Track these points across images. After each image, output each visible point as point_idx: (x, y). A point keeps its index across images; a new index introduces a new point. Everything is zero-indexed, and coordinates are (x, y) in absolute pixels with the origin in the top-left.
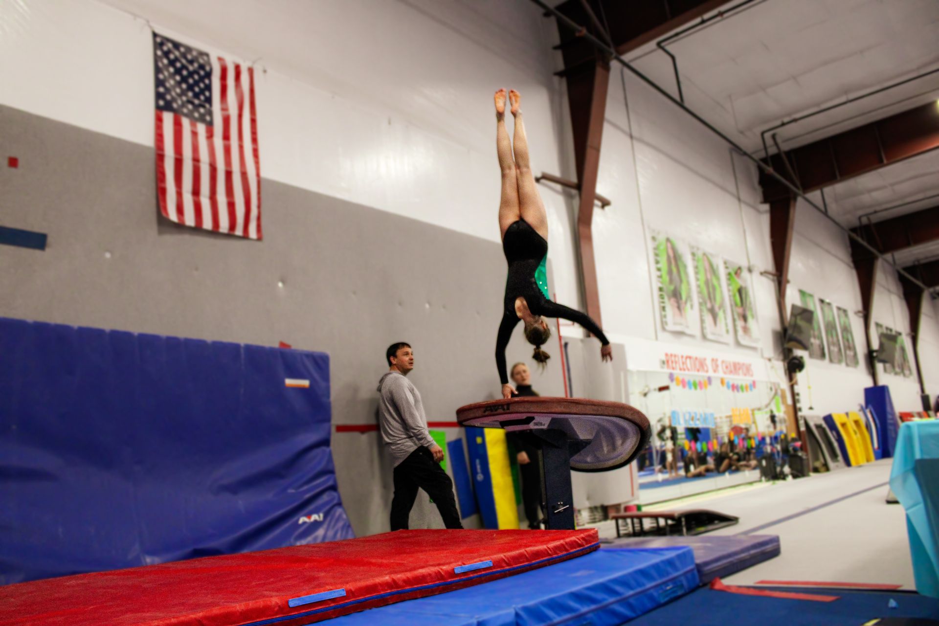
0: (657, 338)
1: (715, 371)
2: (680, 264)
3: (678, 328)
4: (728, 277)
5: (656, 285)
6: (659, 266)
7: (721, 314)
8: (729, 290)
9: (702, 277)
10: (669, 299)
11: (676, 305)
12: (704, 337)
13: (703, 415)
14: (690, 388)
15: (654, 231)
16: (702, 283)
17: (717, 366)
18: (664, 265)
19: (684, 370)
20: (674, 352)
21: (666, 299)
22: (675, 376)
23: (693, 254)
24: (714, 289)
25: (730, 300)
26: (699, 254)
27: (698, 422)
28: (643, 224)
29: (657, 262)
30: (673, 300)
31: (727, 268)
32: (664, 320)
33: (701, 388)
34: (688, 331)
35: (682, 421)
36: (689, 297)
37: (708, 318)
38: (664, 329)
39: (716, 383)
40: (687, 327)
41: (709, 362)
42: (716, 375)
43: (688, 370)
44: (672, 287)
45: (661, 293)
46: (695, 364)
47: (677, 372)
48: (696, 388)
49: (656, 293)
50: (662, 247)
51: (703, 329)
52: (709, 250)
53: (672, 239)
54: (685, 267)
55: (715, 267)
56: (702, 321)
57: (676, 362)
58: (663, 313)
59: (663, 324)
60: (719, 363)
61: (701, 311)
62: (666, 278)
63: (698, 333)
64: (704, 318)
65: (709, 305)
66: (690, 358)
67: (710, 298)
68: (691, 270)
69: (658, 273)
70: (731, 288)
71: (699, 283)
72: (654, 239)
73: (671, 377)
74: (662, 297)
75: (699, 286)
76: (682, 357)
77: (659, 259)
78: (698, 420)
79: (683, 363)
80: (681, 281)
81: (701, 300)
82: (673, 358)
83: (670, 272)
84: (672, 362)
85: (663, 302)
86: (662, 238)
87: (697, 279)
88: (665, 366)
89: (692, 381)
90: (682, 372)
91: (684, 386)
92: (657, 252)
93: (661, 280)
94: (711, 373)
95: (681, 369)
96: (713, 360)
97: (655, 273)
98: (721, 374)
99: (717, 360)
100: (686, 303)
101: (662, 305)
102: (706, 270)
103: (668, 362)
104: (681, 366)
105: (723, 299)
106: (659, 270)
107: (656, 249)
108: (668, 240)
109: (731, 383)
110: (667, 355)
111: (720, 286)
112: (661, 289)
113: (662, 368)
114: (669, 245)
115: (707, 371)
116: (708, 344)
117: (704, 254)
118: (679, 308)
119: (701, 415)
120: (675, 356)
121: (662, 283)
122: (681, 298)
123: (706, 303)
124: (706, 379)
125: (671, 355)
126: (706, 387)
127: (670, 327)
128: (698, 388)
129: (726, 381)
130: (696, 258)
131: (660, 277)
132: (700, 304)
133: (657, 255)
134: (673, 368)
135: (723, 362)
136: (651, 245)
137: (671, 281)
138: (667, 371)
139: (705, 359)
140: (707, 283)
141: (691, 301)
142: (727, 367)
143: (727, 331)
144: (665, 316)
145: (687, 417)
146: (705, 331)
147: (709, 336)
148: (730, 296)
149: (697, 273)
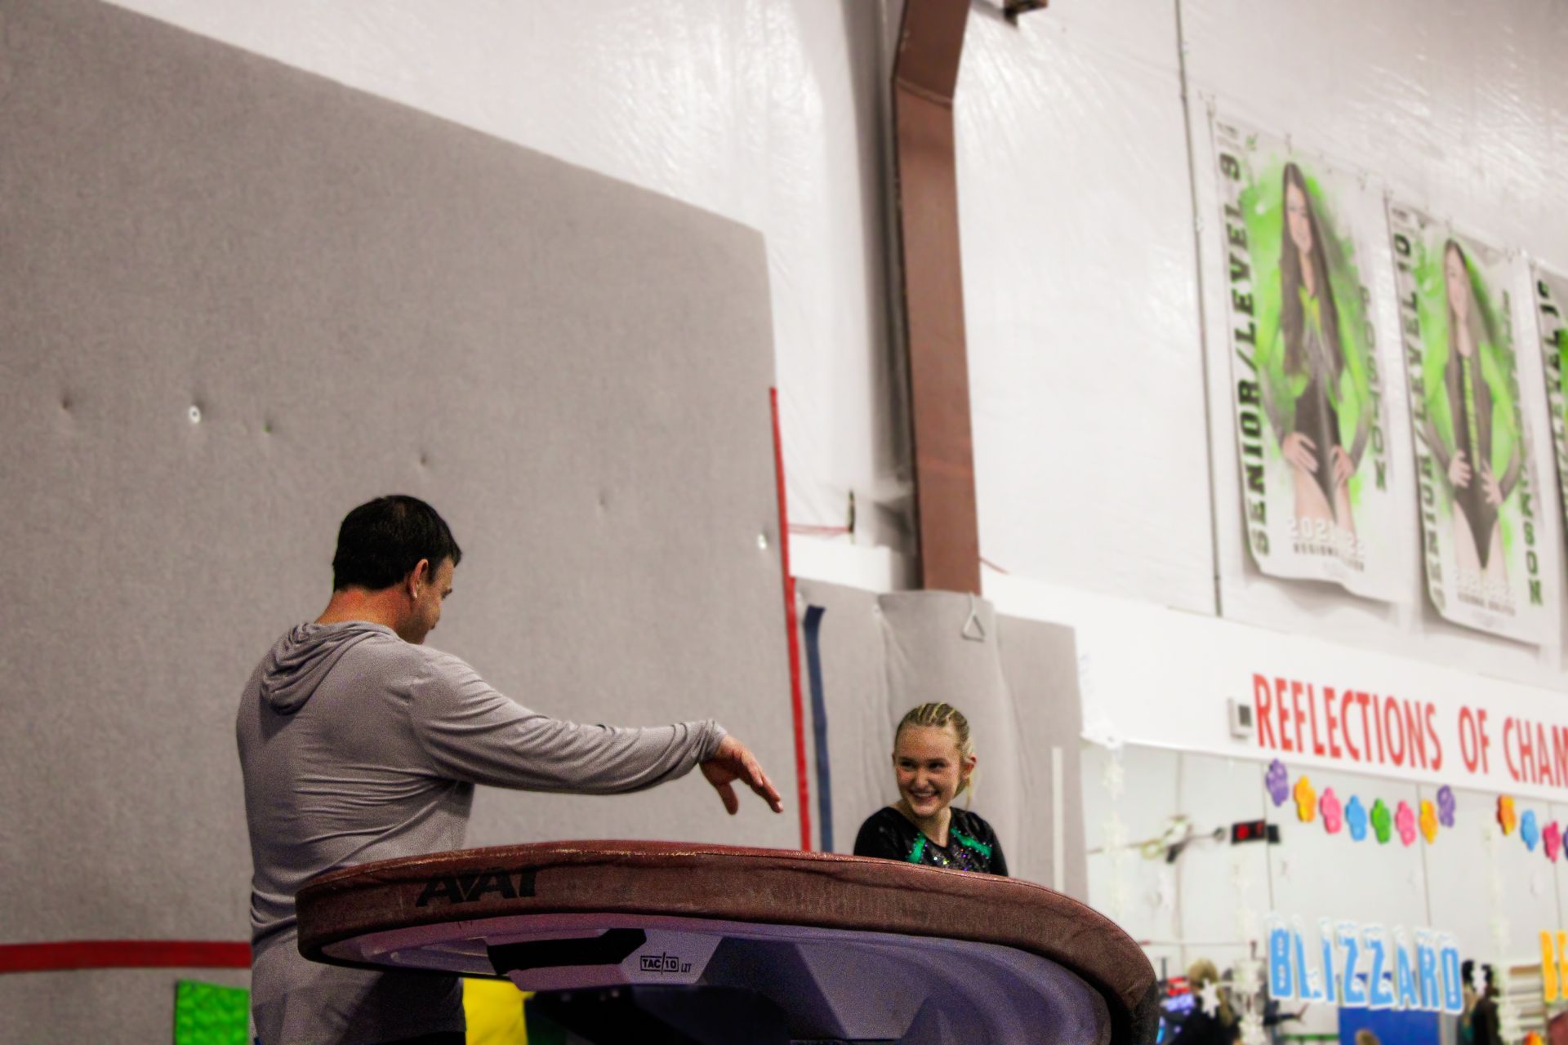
0: (1219, 611)
1: (1471, 766)
2: (1335, 281)
3: (1316, 568)
4: (1552, 351)
5: (1227, 372)
6: (1243, 287)
7: (1509, 513)
8: (1552, 411)
9: (1435, 348)
10: (1282, 439)
11: (1313, 465)
12: (1430, 611)
13: (1412, 964)
14: (1358, 835)
15: (1232, 130)
16: (1432, 371)
17: (1485, 741)
18: (1266, 285)
19: (1336, 752)
20: (1289, 677)
21: (1268, 438)
22: (1292, 780)
23: (1402, 244)
24: (1486, 399)
25: (1555, 449)
26: (1430, 242)
27: (1385, 987)
28: (1184, 99)
29: (1239, 272)
30: (1297, 438)
31: (1548, 309)
32: (1254, 526)
33: (1407, 840)
34: (1354, 583)
35: (1315, 982)
36: (1371, 431)
37: (1452, 530)
38: (1252, 568)
39: (1475, 817)
40: (1360, 566)
41: (1445, 725)
42: (1477, 780)
43: (1354, 753)
44: (1298, 387)
45: (1250, 408)
46: (1383, 730)
47: (1300, 762)
48: (1382, 837)
49: (1226, 407)
50: (1266, 206)
51: (1424, 575)
52: (1468, 228)
53: (1307, 170)
54: (1363, 296)
55: (1496, 304)
56: (1425, 541)
57: (1300, 717)
58: (1253, 497)
59: (1252, 546)
60: (1493, 728)
61: (1421, 494)
62: (1272, 341)
63: (1403, 593)
64: (1428, 526)
65: (1458, 473)
66: (1363, 699)
67: (1464, 442)
68: (1385, 314)
69: (1241, 321)
70: (1557, 398)
71: (1417, 371)
72: (1229, 165)
73: (1276, 783)
74: (1249, 425)
75: (1417, 387)
76: (1329, 694)
77: (1245, 257)
78: (1388, 976)
79: (1332, 723)
80: (1340, 361)
81: (1423, 450)
82: (1287, 698)
83: (1292, 320)
84: (1283, 715)
85: (1256, 451)
86: (1264, 166)
87: (1416, 358)
88: (1253, 730)
89: (1367, 804)
90: (1326, 760)
91: (1330, 827)
92: (1238, 225)
93: (1244, 347)
94: (1453, 773)
95: (1319, 750)
96: (1465, 713)
97: (1225, 320)
98: (1496, 779)
99: (1482, 715)
100: (1356, 456)
101: (1252, 460)
102: (1453, 317)
103: (1263, 711)
104: (1323, 739)
105: (1522, 448)
106: (1244, 305)
107: (1229, 211)
108: (1292, 174)
109: (1541, 822)
110: (1259, 681)
111: (1512, 386)
112: (1246, 392)
113: (1240, 737)
114: (1295, 195)
115: (1437, 764)
116: (1446, 641)
117: (1451, 245)
118: (1322, 477)
119: (1401, 957)
120: (1297, 688)
121: (1251, 365)
122: (1336, 439)
123: (1445, 466)
124: (1431, 796)
125: (1281, 685)
126: (1427, 835)
127: (1280, 560)
128: (1395, 835)
129: (1519, 809)
130: (1413, 261)
131: (1247, 337)
132: (1420, 465)
133: (1237, 239)
134: (1287, 744)
135: (1508, 724)
136: (1214, 191)
137: (1294, 359)
138: (1257, 752)
139: (1430, 709)
140: (1456, 372)
141: (1380, 450)
142: (1525, 750)
143: (1535, 591)
144: (1260, 512)
145: (1338, 966)
146: (1433, 584)
147: (1452, 610)
148: (1553, 435)
149: (1411, 328)
